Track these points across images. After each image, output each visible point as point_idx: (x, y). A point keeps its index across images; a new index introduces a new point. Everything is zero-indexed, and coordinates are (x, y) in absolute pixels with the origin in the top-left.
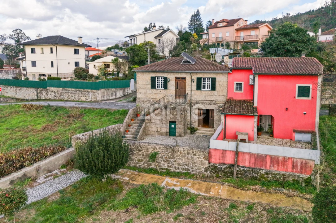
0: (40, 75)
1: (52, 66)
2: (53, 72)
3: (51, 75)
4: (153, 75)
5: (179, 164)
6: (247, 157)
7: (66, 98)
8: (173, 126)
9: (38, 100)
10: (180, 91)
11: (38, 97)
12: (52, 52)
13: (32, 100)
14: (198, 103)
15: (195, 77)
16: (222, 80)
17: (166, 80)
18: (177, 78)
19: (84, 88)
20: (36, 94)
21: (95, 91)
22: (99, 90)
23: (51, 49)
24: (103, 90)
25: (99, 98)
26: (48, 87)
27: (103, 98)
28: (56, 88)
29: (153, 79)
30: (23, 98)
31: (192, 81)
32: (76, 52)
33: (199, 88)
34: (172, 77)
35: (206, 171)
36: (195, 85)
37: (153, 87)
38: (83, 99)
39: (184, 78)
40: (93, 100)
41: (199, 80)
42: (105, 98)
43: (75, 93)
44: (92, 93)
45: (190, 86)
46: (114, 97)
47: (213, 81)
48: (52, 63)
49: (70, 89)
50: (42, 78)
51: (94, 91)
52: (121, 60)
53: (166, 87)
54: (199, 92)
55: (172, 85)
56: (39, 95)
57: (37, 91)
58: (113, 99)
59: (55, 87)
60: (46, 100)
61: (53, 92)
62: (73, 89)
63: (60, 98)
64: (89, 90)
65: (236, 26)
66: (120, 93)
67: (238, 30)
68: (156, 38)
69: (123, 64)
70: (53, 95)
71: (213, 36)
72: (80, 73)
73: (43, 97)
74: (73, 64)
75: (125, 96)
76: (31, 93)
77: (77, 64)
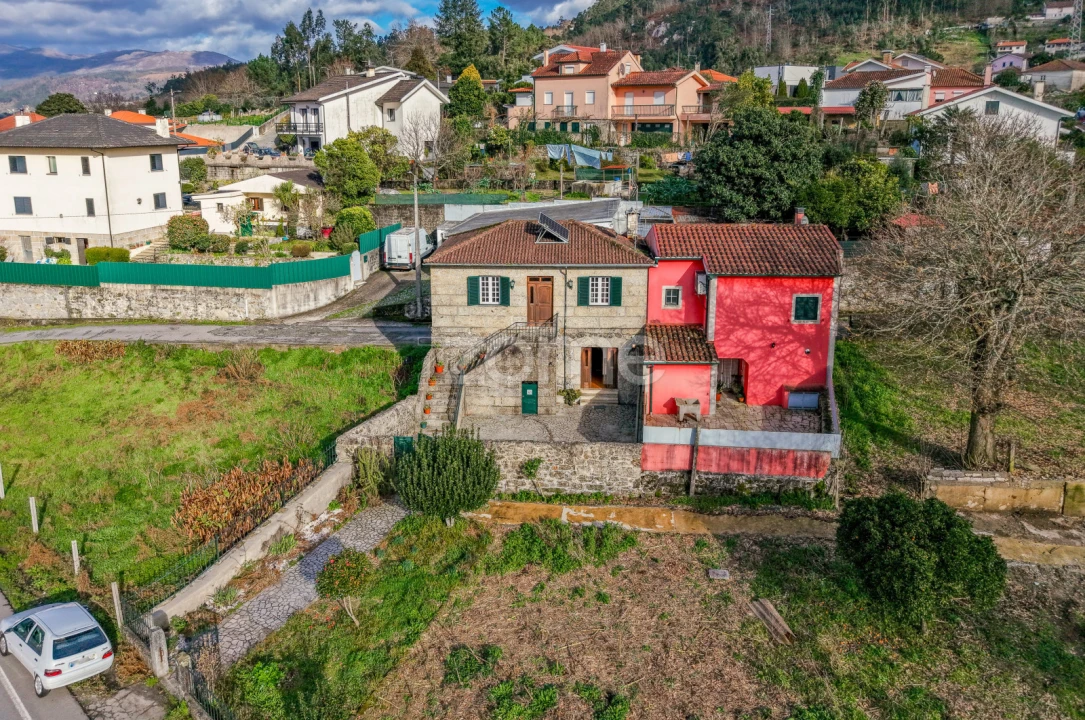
0: (50, 241)
1: (91, 211)
2: (95, 230)
3: (86, 241)
4: (473, 273)
5: (582, 479)
6: (714, 455)
7: (167, 315)
8: (530, 392)
9: (72, 322)
10: (541, 309)
11: (70, 311)
12: (86, 170)
13: (55, 323)
14: (581, 335)
15: (573, 275)
16: (634, 280)
17: (505, 285)
18: (533, 279)
19: (223, 285)
20: (63, 303)
21: (259, 291)
22: (269, 287)
23: (85, 162)
24: (281, 288)
25: (273, 310)
26: (105, 282)
27: (282, 312)
28: (132, 286)
29: (473, 283)
30: (18, 315)
31: (568, 285)
32: (156, 164)
33: (583, 300)
34: (519, 278)
35: (636, 486)
36: (573, 293)
37: (473, 300)
38: (223, 314)
39: (549, 279)
40: (253, 318)
41: (583, 283)
42: (289, 311)
43: (195, 300)
44: (248, 299)
45: (563, 299)
46: (312, 305)
47: (616, 284)
48: (90, 203)
49: (179, 288)
50: (56, 247)
51: (254, 291)
52: (301, 189)
53: (505, 300)
54: (582, 310)
55: (519, 294)
56: (74, 306)
57: (65, 294)
58: (309, 313)
59: (129, 281)
60: (98, 321)
61: (119, 300)
62: (189, 288)
63: (146, 314)
64: (241, 291)
65: (614, 76)
66: (326, 293)
67: (619, 88)
68: (380, 103)
69: (309, 199)
70: (123, 303)
71: (547, 99)
72: (187, 235)
73: (88, 313)
74: (150, 202)
75: (339, 300)
76: (47, 302)
77: (160, 201)
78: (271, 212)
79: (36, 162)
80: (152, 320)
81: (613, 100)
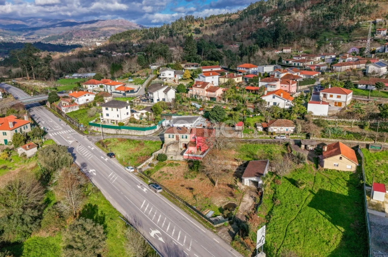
1: (118, 116)
2: (119, 119)
3: (117, 121)
5: (177, 159)
7: (130, 134)
10: (177, 138)
11: (117, 133)
12: (117, 110)
13: (114, 134)
14: (182, 142)
16: (189, 136)
19: (138, 130)
20: (116, 131)
22: (145, 131)
24: (147, 131)
25: (145, 134)
27: (147, 134)
29: (169, 135)
32: (127, 108)
35: (183, 160)
37: (169, 137)
38: (139, 134)
39: (178, 135)
40: (143, 135)
43: (135, 132)
44: (142, 132)
46: (151, 133)
47: (186, 136)
49: (132, 130)
50: (113, 121)
52: (150, 112)
53: (173, 137)
54: (182, 139)
60: (121, 134)
61: (123, 131)
62: (134, 130)
65: (206, 88)
66: (153, 131)
67: (207, 90)
68: (164, 92)
69: (151, 115)
70: (124, 132)
71: (195, 91)
72: (132, 120)
73: (119, 133)
74: (126, 114)
75: (155, 132)
76: (113, 131)
77: (127, 114)
78: (145, 116)
79: (110, 109)
80: (128, 135)
81: (206, 92)
